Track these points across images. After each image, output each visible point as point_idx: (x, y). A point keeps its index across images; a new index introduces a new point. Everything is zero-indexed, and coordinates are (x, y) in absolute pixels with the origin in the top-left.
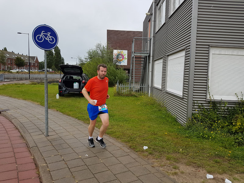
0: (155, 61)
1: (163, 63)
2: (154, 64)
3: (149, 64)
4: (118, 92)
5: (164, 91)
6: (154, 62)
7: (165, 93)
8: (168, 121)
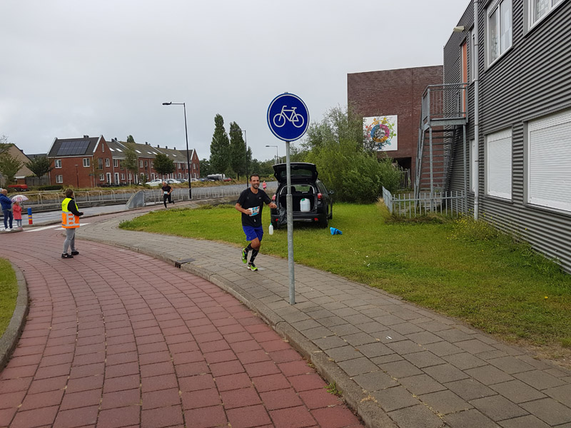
0: (487, 135)
1: (514, 139)
2: (485, 141)
3: (468, 142)
4: (393, 214)
5: (521, 204)
6: (484, 139)
7: (523, 209)
8: (541, 273)
